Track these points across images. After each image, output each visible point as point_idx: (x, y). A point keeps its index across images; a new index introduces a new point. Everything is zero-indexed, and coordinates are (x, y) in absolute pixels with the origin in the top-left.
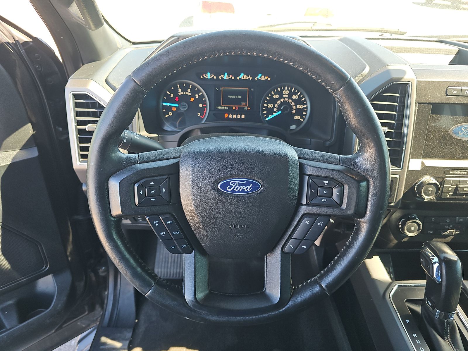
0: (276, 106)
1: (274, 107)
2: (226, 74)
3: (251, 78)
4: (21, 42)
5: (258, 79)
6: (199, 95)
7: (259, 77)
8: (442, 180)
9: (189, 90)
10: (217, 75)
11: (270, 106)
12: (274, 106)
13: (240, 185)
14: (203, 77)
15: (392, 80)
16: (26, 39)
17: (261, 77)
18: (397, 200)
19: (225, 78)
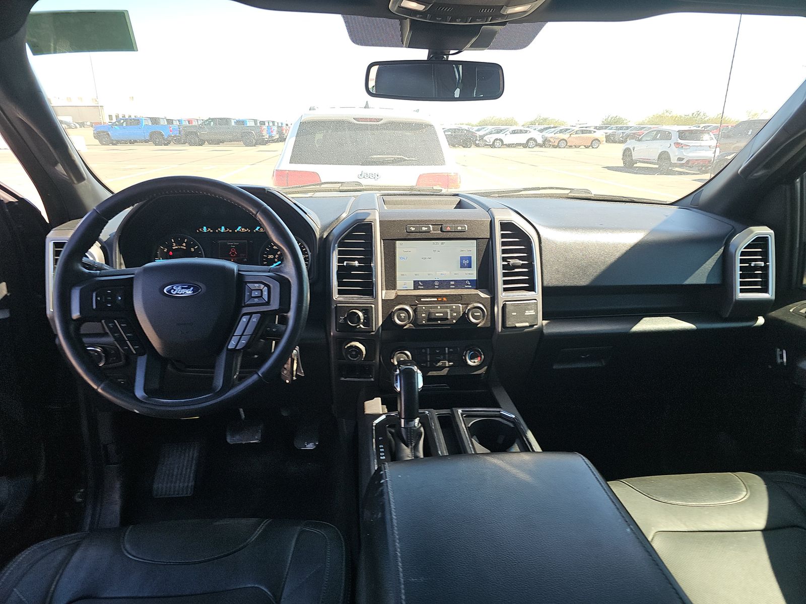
0: (277, 256)
1: (275, 258)
2: (223, 227)
3: (249, 231)
4: (6, 202)
5: (256, 231)
6: (194, 249)
7: (257, 229)
8: (415, 307)
9: (184, 244)
10: (214, 228)
11: (271, 256)
12: (274, 256)
13: (183, 288)
14: (199, 230)
15: (358, 221)
16: (11, 199)
17: (259, 229)
18: (377, 329)
19: (222, 231)
